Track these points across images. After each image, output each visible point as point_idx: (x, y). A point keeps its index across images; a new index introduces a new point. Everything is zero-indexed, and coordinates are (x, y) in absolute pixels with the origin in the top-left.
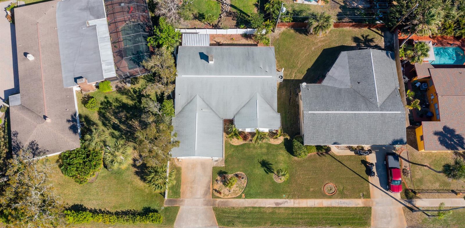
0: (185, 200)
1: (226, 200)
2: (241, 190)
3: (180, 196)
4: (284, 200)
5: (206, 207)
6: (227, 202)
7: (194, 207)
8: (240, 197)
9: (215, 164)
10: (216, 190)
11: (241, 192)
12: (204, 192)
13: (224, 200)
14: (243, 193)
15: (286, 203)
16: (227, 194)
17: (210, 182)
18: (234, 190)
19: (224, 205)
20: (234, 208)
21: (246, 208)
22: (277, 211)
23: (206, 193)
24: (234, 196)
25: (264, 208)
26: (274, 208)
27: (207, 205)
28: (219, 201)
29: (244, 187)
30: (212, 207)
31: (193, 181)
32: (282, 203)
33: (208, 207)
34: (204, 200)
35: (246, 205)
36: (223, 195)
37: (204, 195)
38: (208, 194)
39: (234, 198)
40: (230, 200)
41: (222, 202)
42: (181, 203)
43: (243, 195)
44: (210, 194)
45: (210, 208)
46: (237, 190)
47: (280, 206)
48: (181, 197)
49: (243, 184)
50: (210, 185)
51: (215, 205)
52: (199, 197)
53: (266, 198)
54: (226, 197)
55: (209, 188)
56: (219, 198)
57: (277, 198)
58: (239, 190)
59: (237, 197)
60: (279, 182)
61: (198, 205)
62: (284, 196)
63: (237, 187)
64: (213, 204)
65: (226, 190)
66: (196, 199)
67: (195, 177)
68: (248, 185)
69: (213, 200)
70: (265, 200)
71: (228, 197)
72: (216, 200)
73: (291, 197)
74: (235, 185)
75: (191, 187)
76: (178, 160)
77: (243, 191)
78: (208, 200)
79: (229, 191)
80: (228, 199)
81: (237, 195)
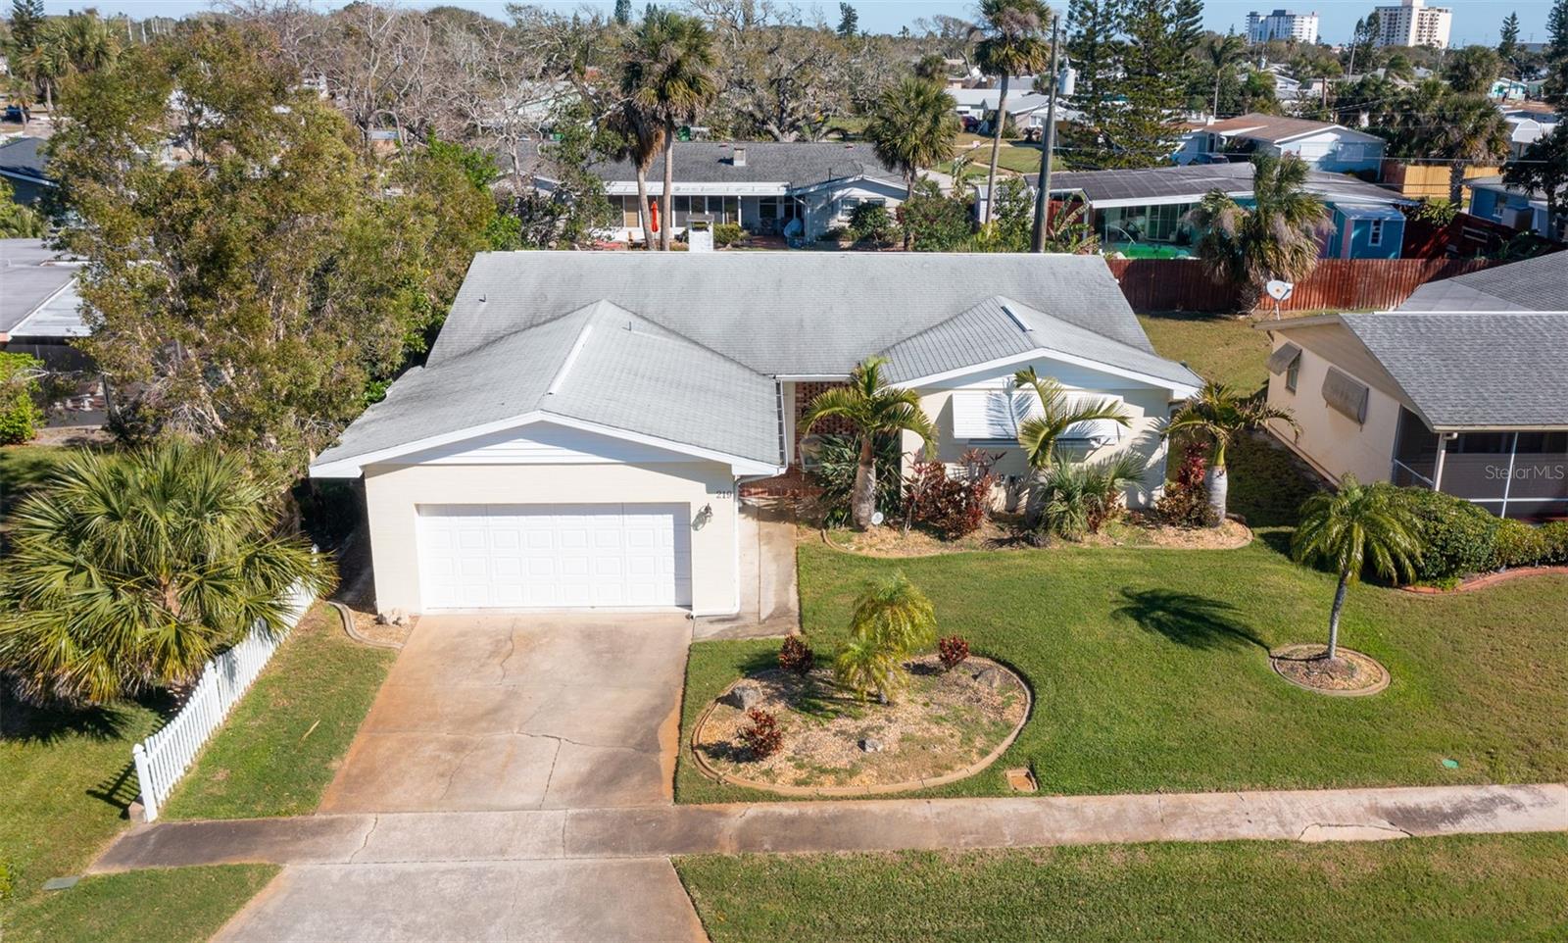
0: (360, 821)
1: (831, 808)
2: (979, 742)
3: (307, 800)
4: (1471, 792)
5: (591, 860)
6: (836, 819)
7: (451, 864)
8: (988, 785)
9: (710, 632)
10: (718, 751)
11: (984, 753)
12: (584, 768)
13: (811, 809)
14: (1018, 765)
15: (1502, 811)
16: (843, 763)
17: (657, 712)
18: (904, 739)
19: (814, 841)
20: (928, 857)
21: (1061, 851)
22: (1438, 863)
23: (608, 775)
24: (913, 783)
25: (1284, 844)
26: (1397, 842)
27: (612, 842)
28: (755, 819)
29: (1009, 727)
30: (665, 858)
31: (495, 710)
32: (1458, 814)
33: (623, 859)
34: (578, 819)
35: (1071, 835)
36: (803, 774)
37: (581, 784)
38: (636, 779)
39: (927, 794)
40: (874, 806)
41: (789, 822)
42: (301, 845)
43: (1016, 775)
44: (655, 774)
45: (645, 867)
46: (941, 741)
47: (1447, 829)
48: (326, 804)
49: (999, 710)
50: (653, 733)
51: (712, 843)
52: (525, 798)
53: (1268, 787)
54: (829, 787)
55: (649, 745)
56: (753, 796)
57: (1389, 777)
58: (967, 740)
59: (953, 791)
60: (1343, 693)
61: (502, 852)
62: (1448, 763)
63: (939, 721)
64: (683, 842)
65: (829, 738)
66: (496, 816)
67: (513, 694)
68: (1040, 708)
69: (683, 813)
70: (1265, 796)
71: (854, 787)
72: (720, 814)
73: (1524, 769)
74: (918, 710)
75: (458, 747)
76: (380, 621)
77: (1001, 749)
78: (630, 816)
79: (862, 745)
80: (853, 806)
81: (949, 777)
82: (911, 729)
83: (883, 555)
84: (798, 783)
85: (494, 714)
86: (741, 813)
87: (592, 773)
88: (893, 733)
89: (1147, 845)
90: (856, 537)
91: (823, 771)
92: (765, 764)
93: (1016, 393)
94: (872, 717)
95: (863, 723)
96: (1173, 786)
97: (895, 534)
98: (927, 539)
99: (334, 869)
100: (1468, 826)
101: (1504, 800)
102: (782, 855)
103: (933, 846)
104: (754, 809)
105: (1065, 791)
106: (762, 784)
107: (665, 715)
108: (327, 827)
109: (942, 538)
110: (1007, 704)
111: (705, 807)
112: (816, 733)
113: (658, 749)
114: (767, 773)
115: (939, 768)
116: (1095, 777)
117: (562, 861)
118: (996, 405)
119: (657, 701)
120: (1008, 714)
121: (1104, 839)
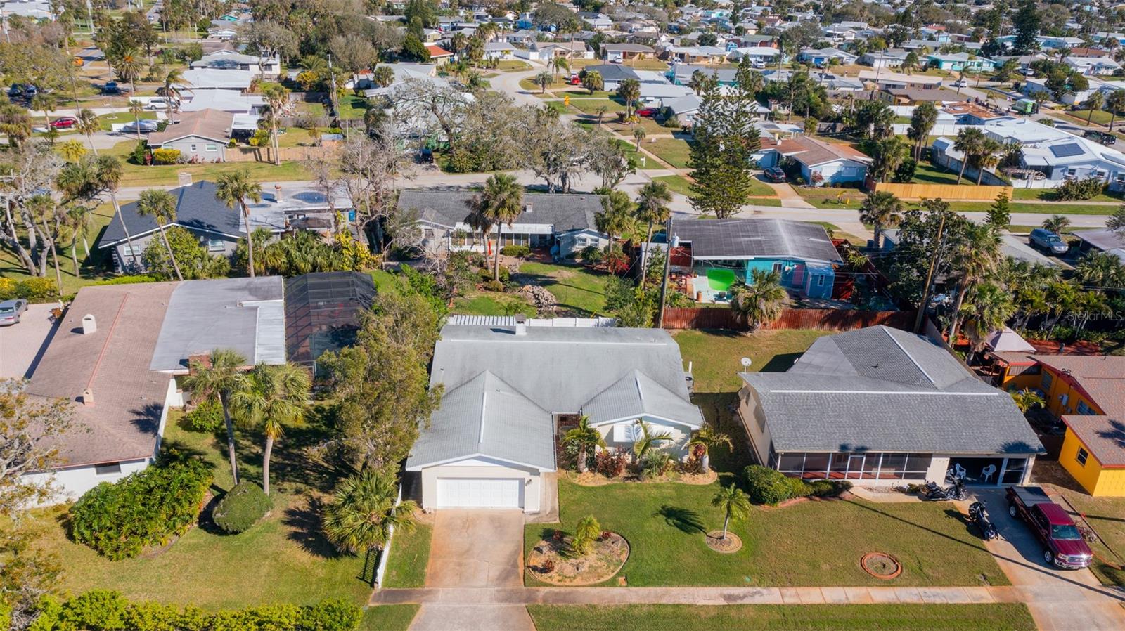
0: (438, 590)
1: (568, 589)
2: (612, 568)
3: (421, 582)
4: (751, 590)
5: (504, 605)
6: (570, 593)
7: (467, 605)
8: (612, 583)
9: (531, 519)
10: (535, 568)
11: (613, 571)
12: (497, 573)
13: (563, 590)
14: (622, 576)
15: (757, 596)
16: (572, 575)
17: (516, 552)
18: (590, 566)
19: (563, 601)
20: (594, 607)
21: (631, 606)
22: (733, 613)
23: (505, 576)
24: (591, 582)
25: (691, 606)
26: (724, 606)
27: (508, 599)
28: (547, 593)
29: (621, 562)
30: (523, 605)
31: (467, 551)
32: (745, 596)
33: (512, 605)
34: (498, 591)
35: (634, 601)
36: (560, 578)
37: (497, 579)
38: (513, 577)
39: (595, 585)
40: (581, 589)
41: (557, 594)
42: (425, 598)
43: (621, 579)
44: (518, 575)
45: (518, 608)
46: (601, 567)
47: (739, 602)
48: (427, 584)
49: (619, 556)
50: (516, 561)
51: (536, 600)
52: (482, 584)
53: (692, 586)
54: (567, 582)
55: (515, 566)
56: (546, 585)
57: (728, 584)
58: (608, 567)
59: (602, 585)
60: (725, 552)
61: (479, 602)
62: (747, 579)
63: (600, 560)
64: (528, 600)
65: (568, 565)
66: (475, 589)
67: (472, 544)
68: (632, 556)
69: (527, 590)
70: (691, 589)
71: (575, 582)
72: (537, 591)
73: (769, 582)
74: (595, 556)
75: (460, 565)
76: (424, 512)
77: (618, 570)
78: (512, 591)
79: (577, 569)
80: (574, 589)
81: (602, 580)
82: (592, 563)
83: (587, 485)
84: (559, 581)
85: (467, 552)
86: (543, 591)
87: (500, 575)
88: (587, 564)
89: (654, 605)
90: (578, 475)
91: (566, 577)
92: (550, 574)
93: (636, 426)
94: (581, 559)
95: (578, 561)
96: (666, 584)
97: (592, 474)
98: (603, 477)
99: (435, 606)
100: (745, 601)
101: (759, 592)
102: (555, 605)
103: (596, 603)
104: (547, 589)
105: (634, 586)
106: (549, 581)
107: (519, 554)
108: (429, 592)
109: (608, 477)
110: (621, 553)
111: (533, 588)
112: (564, 564)
113: (518, 567)
114: (550, 577)
115: (600, 577)
116: (643, 582)
117: (496, 605)
118: (628, 430)
119: (516, 548)
120: (621, 557)
121: (643, 602)
